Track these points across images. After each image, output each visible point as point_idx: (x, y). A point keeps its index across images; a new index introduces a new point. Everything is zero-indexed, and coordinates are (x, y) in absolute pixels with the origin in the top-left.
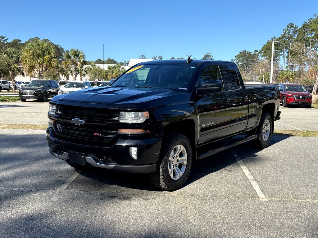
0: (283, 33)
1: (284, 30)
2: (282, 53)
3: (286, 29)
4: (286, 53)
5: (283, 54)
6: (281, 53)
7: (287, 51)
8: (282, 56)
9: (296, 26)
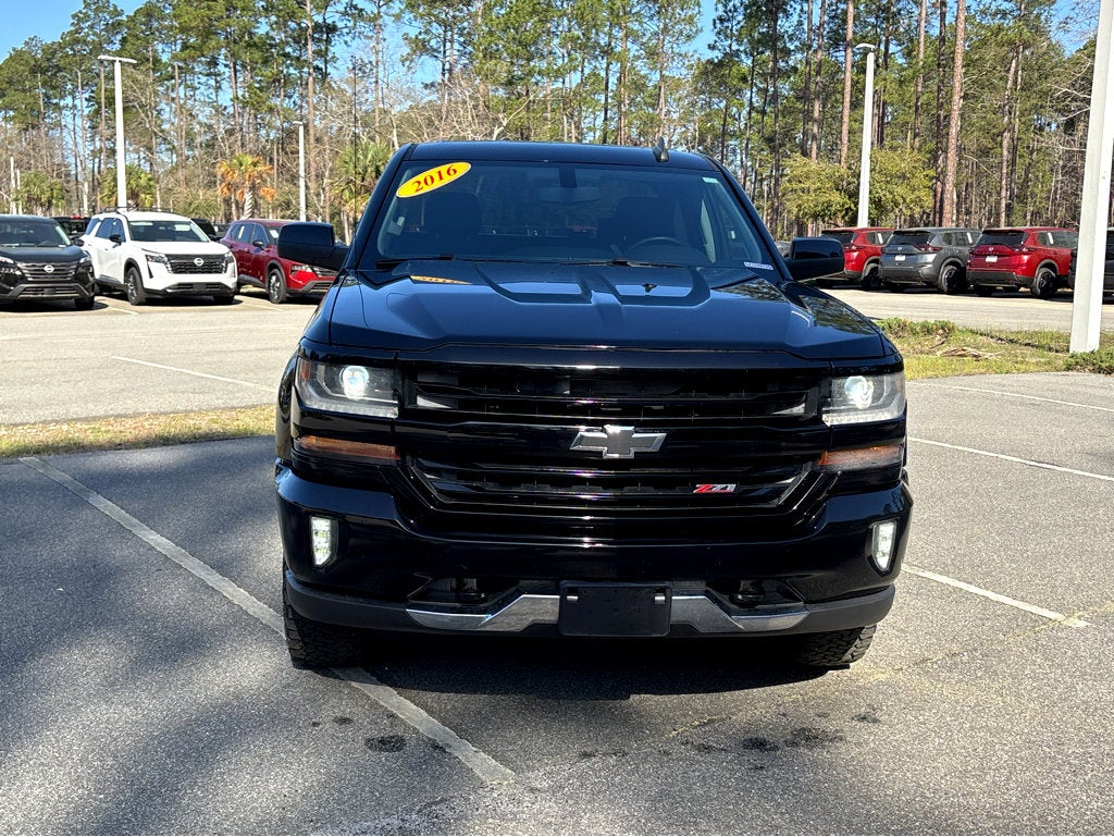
0: (72, 28)
1: (74, 16)
2: (69, 101)
3: (80, 12)
4: (81, 103)
5: (70, 105)
6: (62, 103)
7: (87, 95)
8: (68, 113)
9: (115, 7)
